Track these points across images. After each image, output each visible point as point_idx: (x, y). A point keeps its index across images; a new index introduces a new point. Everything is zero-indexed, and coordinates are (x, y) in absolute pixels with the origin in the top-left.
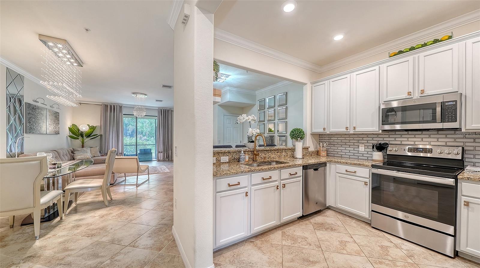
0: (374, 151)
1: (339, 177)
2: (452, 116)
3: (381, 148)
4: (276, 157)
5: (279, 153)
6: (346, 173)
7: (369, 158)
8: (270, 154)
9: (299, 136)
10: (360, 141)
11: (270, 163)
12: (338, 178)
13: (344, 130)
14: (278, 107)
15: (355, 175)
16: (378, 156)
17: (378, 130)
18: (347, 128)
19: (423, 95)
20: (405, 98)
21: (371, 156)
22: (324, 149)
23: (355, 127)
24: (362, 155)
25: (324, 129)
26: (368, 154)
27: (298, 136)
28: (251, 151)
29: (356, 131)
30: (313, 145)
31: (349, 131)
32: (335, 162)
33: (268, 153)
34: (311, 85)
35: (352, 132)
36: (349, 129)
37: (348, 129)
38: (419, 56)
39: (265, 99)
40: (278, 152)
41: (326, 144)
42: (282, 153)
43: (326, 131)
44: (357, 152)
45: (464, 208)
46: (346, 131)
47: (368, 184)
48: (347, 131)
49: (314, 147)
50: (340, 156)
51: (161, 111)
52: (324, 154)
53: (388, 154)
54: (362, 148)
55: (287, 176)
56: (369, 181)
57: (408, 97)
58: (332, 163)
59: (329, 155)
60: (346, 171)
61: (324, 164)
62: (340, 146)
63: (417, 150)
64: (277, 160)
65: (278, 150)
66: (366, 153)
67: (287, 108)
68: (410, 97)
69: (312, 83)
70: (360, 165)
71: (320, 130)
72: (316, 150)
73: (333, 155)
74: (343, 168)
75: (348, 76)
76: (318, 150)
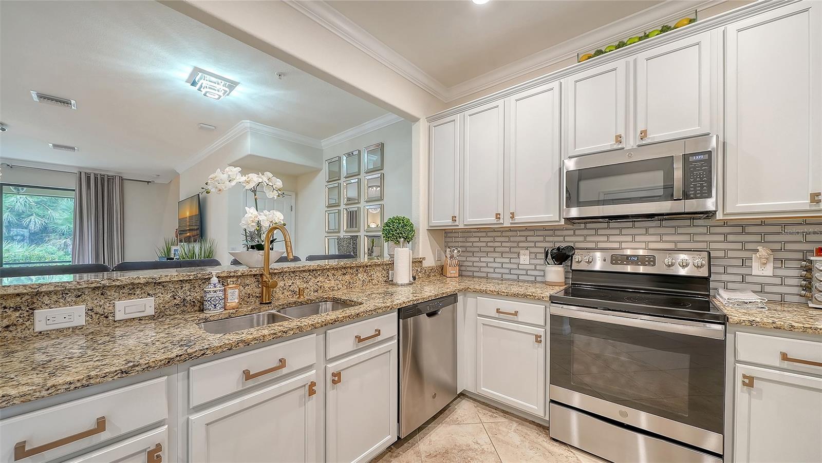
0: (548, 264)
1: (483, 324)
2: (702, 186)
3: (561, 256)
4: (340, 286)
5: (347, 277)
6: (497, 315)
7: (539, 279)
8: (320, 279)
9: (401, 233)
10: (521, 245)
11: (313, 306)
12: (481, 329)
13: (491, 219)
14: (365, 175)
15: (516, 320)
16: (556, 273)
17: (557, 219)
18: (498, 216)
19: (644, 142)
20: (609, 148)
21: (542, 273)
22: (455, 262)
23: (512, 214)
24: (524, 272)
25: (454, 219)
26: (536, 269)
27: (398, 234)
28: (255, 275)
29: (516, 221)
30: (433, 253)
31: (501, 221)
32: (475, 291)
33: (316, 277)
34: (427, 124)
35: (507, 224)
36: (502, 217)
37: (500, 218)
38: (635, 60)
39: (340, 158)
40: (344, 274)
41: (459, 251)
42: (357, 275)
43: (457, 223)
44: (515, 266)
45: (742, 391)
46: (495, 222)
47: (543, 339)
48: (498, 222)
49: (435, 259)
50: (485, 275)
51: (88, 178)
52: (452, 271)
53: (573, 270)
54: (525, 259)
55: (349, 346)
56: (544, 332)
57: (615, 147)
58: (468, 294)
59: (464, 273)
60: (498, 311)
61: (452, 299)
62: (485, 254)
63: (628, 259)
64: (339, 295)
65: (345, 268)
66: (533, 267)
67: (382, 177)
68: (620, 146)
69: (431, 119)
70: (525, 296)
71: (446, 222)
72: (439, 263)
73: (471, 274)
74: (490, 305)
75: (500, 102)
76: (443, 264)
